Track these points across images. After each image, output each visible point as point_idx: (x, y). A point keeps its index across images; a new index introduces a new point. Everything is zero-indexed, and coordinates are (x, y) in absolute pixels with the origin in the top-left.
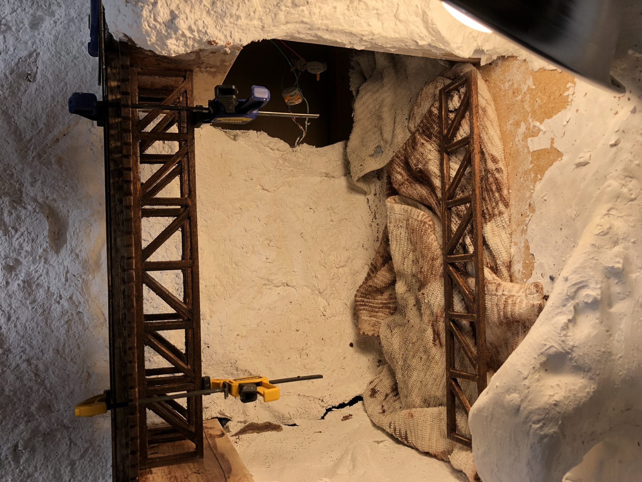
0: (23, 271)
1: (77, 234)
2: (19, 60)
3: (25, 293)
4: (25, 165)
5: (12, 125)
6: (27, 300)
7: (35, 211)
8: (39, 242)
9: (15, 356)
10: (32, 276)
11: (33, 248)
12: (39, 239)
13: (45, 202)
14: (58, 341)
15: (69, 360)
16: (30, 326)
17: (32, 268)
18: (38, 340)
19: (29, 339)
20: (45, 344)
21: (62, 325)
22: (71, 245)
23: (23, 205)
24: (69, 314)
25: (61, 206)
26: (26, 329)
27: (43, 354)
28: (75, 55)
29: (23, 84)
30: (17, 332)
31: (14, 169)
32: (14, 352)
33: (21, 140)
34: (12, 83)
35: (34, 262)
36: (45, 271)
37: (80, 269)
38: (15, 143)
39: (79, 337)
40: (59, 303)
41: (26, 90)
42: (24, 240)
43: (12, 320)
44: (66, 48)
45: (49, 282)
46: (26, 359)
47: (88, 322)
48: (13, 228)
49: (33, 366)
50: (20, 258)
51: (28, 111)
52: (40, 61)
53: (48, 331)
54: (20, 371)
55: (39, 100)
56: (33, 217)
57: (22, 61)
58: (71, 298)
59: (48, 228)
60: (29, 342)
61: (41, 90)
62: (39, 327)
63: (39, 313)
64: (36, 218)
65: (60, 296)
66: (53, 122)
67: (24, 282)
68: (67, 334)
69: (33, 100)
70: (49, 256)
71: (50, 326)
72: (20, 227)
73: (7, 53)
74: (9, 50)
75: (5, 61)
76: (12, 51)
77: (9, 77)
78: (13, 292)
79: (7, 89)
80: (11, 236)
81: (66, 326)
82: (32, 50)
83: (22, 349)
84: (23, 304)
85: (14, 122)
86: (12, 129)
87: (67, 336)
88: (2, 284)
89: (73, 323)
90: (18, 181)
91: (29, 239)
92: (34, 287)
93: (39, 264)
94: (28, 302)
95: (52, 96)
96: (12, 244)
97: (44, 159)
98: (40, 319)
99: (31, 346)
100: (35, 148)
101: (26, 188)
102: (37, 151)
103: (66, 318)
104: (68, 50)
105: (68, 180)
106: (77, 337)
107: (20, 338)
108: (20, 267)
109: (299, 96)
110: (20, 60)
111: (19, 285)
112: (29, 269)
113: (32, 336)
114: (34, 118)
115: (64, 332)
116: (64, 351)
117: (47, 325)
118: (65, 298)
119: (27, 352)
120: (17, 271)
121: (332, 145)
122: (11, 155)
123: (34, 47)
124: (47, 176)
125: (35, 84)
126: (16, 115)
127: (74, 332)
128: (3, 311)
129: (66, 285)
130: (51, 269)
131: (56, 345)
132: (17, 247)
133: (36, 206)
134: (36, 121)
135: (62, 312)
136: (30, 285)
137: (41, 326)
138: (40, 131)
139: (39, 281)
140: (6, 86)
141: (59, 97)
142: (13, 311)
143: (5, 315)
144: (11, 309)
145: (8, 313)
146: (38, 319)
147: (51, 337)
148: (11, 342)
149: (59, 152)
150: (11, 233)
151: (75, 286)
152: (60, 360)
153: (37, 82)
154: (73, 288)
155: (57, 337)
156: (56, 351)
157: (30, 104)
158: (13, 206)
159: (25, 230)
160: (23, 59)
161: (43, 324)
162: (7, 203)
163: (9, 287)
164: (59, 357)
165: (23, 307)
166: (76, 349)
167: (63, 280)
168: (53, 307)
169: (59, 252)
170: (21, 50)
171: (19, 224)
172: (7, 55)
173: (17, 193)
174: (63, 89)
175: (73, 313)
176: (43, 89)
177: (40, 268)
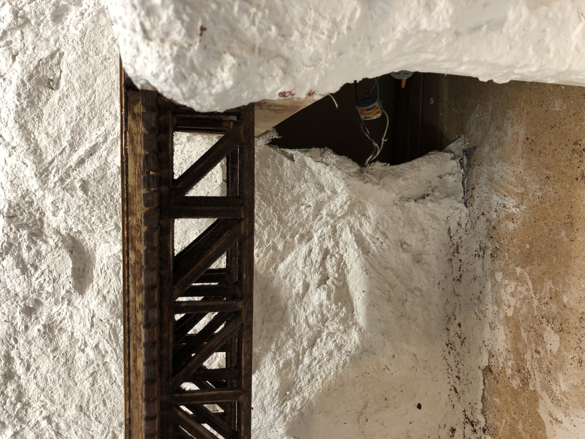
0: (45, 313)
1: (105, 271)
2: (39, 63)
3: (45, 340)
4: (46, 191)
5: (31, 143)
6: (48, 347)
7: (57, 246)
8: (61, 282)
9: (35, 411)
10: (55, 319)
11: (54, 289)
12: (62, 279)
13: (69, 235)
14: (82, 397)
15: (93, 418)
16: (52, 378)
17: (55, 309)
18: (59, 394)
19: (50, 392)
20: (67, 398)
21: (86, 377)
22: (98, 285)
23: (44, 238)
24: (95, 365)
25: (87, 238)
26: (47, 381)
27: (65, 410)
28: (105, 56)
29: (44, 92)
30: (36, 383)
31: (34, 195)
32: (33, 406)
33: (41, 161)
34: (31, 90)
35: (56, 303)
36: (68, 314)
37: (108, 314)
38: (34, 166)
39: (105, 392)
40: (83, 351)
41: (48, 100)
42: (45, 280)
43: (31, 370)
44: (94, 46)
45: (73, 327)
46: (46, 416)
47: (116, 375)
48: (32, 265)
49: (54, 425)
50: (40, 299)
51: (50, 125)
52: (65, 63)
53: (71, 383)
54: (40, 428)
55: (62, 111)
56: (55, 253)
57: (42, 63)
58: (97, 346)
59: (71, 266)
60: (50, 396)
61: (66, 99)
62: (61, 379)
63: (61, 363)
64: (58, 254)
65: (85, 343)
66: (78, 139)
67: (45, 326)
68: (92, 388)
69: (56, 112)
70: (74, 297)
71: (73, 378)
72: (41, 264)
73: (25, 53)
74: (27, 49)
75: (22, 64)
76: (32, 50)
77: (28, 84)
78: (33, 339)
79: (25, 99)
80: (30, 275)
81: (91, 379)
82: (55, 49)
83: (43, 404)
84: (43, 353)
85: (34, 139)
86: (32, 148)
87: (92, 390)
88: (21, 329)
89: (99, 375)
90: (38, 209)
91: (50, 279)
92: (56, 332)
93: (62, 305)
94: (49, 350)
95: (77, 107)
96: (31, 284)
97: (68, 184)
98: (62, 370)
99: (53, 402)
100: (57, 171)
101: (48, 218)
102: (60, 174)
103: (91, 370)
104: (97, 48)
105: (94, 209)
106: (103, 392)
107: (40, 391)
108: (41, 309)
109: (378, 110)
110: (41, 62)
111: (39, 330)
112: (51, 310)
113: (54, 388)
114: (56, 134)
115: (88, 386)
116: (88, 408)
117: (70, 377)
118: (91, 346)
119: (47, 407)
120: (38, 313)
121: (410, 163)
122: (30, 179)
123: (57, 46)
124: (71, 204)
125: (58, 91)
126: (36, 130)
127: (100, 386)
128: (22, 360)
129: (91, 331)
130: (75, 312)
131: (79, 400)
132: (37, 288)
133: (58, 241)
134: (59, 138)
135: (87, 362)
136: (51, 329)
137: (63, 379)
138: (64, 150)
139: (62, 325)
140: (23, 95)
141: (86, 108)
142: (32, 360)
143: (24, 364)
144: (30, 358)
145: (27, 361)
146: (60, 371)
147: (74, 392)
148: (30, 394)
149: (85, 176)
150: (30, 271)
151: (101, 333)
152: (83, 418)
153: (60, 89)
154: (99, 335)
155: (81, 391)
156: (79, 408)
157: (53, 116)
158: (33, 240)
159: (45, 268)
160: (44, 60)
161: (65, 376)
162: (26, 237)
163: (29, 332)
164: (82, 415)
165: (43, 356)
166: (101, 406)
167: (89, 325)
168: (77, 356)
169: (84, 292)
170: (42, 49)
171: (39, 260)
172: (26, 55)
173: (37, 224)
174: (90, 99)
175: (100, 363)
176: (67, 98)
177: (63, 311)
